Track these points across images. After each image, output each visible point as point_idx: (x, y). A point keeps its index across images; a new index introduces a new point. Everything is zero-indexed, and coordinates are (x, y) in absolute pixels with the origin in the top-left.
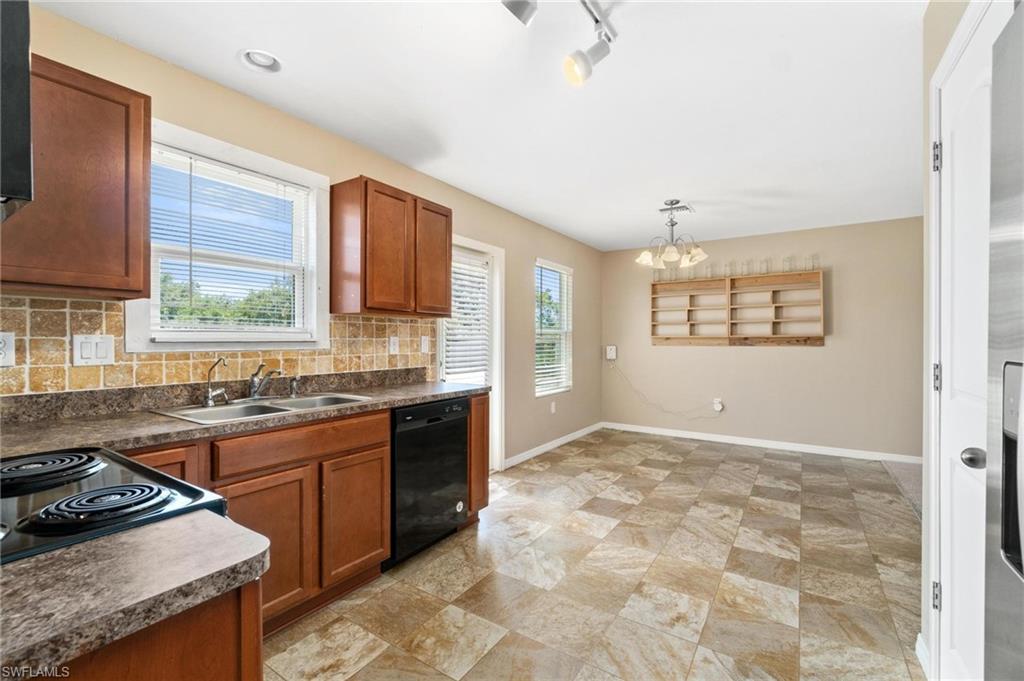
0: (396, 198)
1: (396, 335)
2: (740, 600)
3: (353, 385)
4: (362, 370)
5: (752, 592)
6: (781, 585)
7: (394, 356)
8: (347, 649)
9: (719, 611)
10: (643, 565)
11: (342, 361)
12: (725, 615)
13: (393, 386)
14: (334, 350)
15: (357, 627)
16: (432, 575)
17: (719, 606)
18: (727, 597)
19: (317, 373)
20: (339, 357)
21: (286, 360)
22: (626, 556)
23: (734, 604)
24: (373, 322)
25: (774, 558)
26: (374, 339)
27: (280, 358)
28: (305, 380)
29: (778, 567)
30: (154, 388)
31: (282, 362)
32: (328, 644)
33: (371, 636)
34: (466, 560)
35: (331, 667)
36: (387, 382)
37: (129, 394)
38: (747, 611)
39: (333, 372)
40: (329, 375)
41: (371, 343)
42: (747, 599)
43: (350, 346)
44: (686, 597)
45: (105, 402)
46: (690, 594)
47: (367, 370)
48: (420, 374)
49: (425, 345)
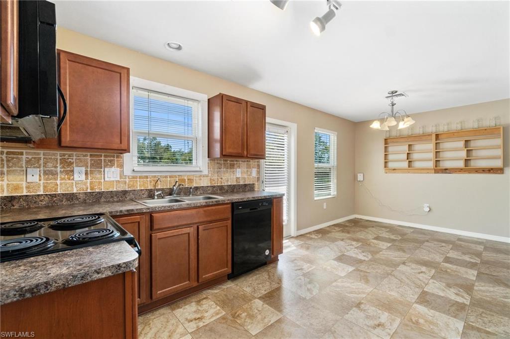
0: (237, 102)
1: (239, 168)
2: (421, 321)
3: (219, 192)
4: (223, 184)
5: (431, 318)
6: (452, 316)
7: (238, 179)
8: (207, 312)
9: (407, 325)
10: (364, 293)
11: (214, 180)
12: (409, 328)
13: (238, 192)
14: (210, 175)
15: (213, 303)
16: (251, 284)
17: (408, 323)
18: (413, 318)
19: (202, 185)
20: (212, 178)
21: (188, 179)
22: (354, 287)
23: (417, 323)
24: (228, 162)
25: (451, 300)
26: (229, 170)
27: (186, 178)
28: (197, 188)
29: (452, 306)
30: (134, 190)
31: (187, 180)
32: (200, 308)
33: (218, 308)
34: (269, 279)
35: (199, 318)
36: (235, 190)
37: (125, 193)
38: (424, 328)
39: (209, 185)
40: (208, 186)
41: (227, 172)
42: (426, 321)
43: (217, 173)
44: (386, 314)
45: (116, 196)
46: (389, 313)
47: (226, 185)
48: (251, 187)
49: (254, 173)
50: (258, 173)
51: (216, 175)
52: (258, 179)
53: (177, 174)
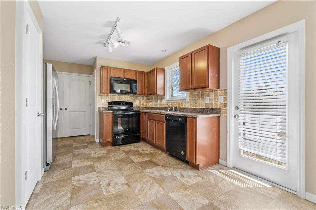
1: (208, 96)
3: (194, 111)
4: (197, 107)
7: (207, 104)
11: (192, 105)
14: (190, 102)
19: (187, 107)
20: (191, 103)
21: (181, 104)
24: (200, 93)
26: (201, 98)
27: (181, 103)
28: (184, 108)
36: (204, 112)
40: (189, 108)
41: (199, 99)
47: (198, 107)
48: (218, 111)
49: (221, 99)
50: (226, 99)
51: (193, 101)
52: (226, 105)
53: (177, 101)
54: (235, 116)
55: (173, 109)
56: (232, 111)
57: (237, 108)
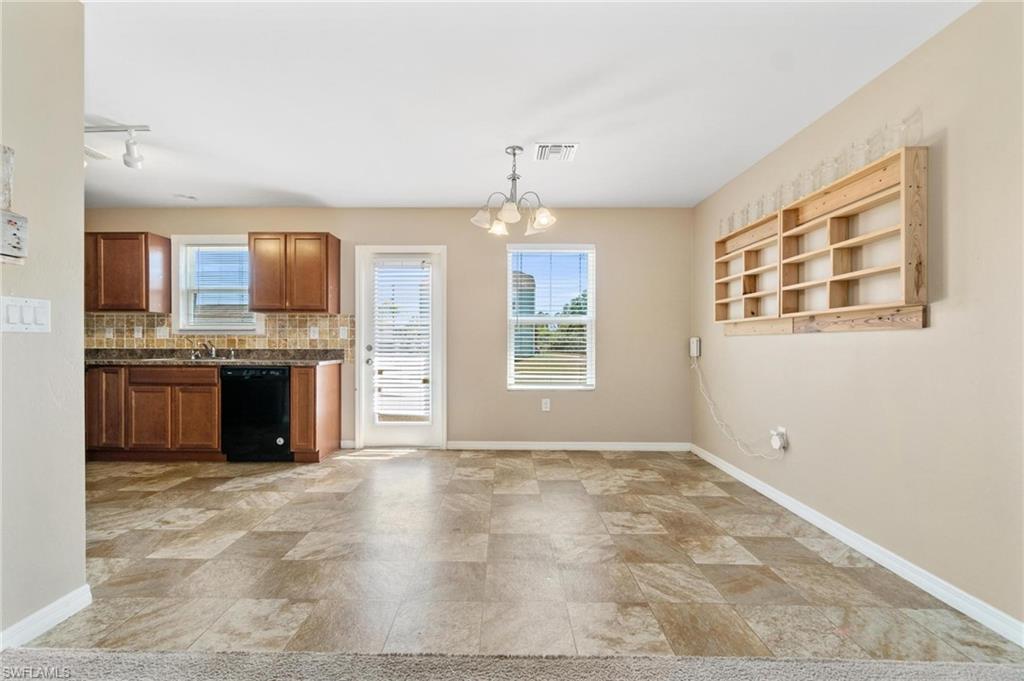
1: (316, 326)
4: (288, 348)
7: (312, 341)
11: (273, 342)
14: (268, 335)
19: (257, 348)
21: (239, 340)
24: (297, 318)
26: (297, 329)
28: (249, 351)
36: (308, 357)
39: (267, 348)
40: (265, 350)
41: (295, 331)
43: (279, 333)
47: (292, 348)
48: (338, 354)
49: (344, 333)
50: (353, 333)
51: (277, 335)
52: (353, 343)
53: (226, 333)
54: (368, 362)
55: (214, 353)
56: (361, 353)
57: (370, 348)
